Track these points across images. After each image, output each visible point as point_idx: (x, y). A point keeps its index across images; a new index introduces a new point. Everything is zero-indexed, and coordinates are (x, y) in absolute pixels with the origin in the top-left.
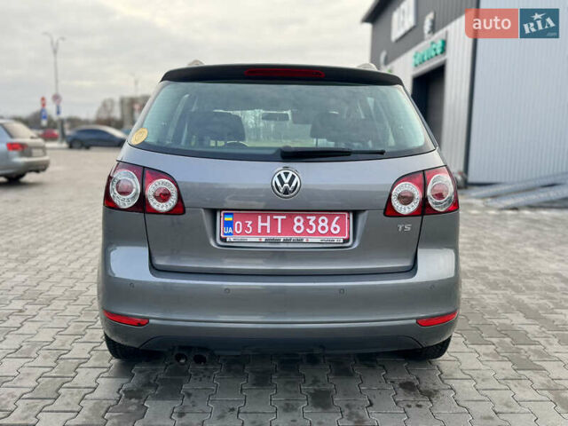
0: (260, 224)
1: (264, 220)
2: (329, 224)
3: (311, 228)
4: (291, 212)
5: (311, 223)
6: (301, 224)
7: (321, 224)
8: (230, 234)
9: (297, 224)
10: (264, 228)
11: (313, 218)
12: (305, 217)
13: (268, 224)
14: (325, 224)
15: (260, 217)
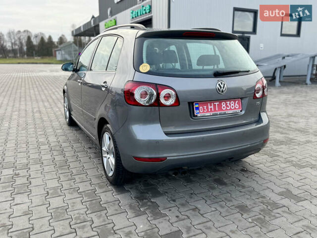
0: (209, 107)
1: (211, 106)
2: (235, 105)
3: (228, 107)
4: (220, 101)
5: (228, 105)
6: (224, 106)
7: (232, 105)
8: (198, 113)
9: (223, 106)
10: (211, 109)
11: (228, 102)
12: (225, 102)
13: (212, 107)
14: (233, 105)
15: (209, 104)
